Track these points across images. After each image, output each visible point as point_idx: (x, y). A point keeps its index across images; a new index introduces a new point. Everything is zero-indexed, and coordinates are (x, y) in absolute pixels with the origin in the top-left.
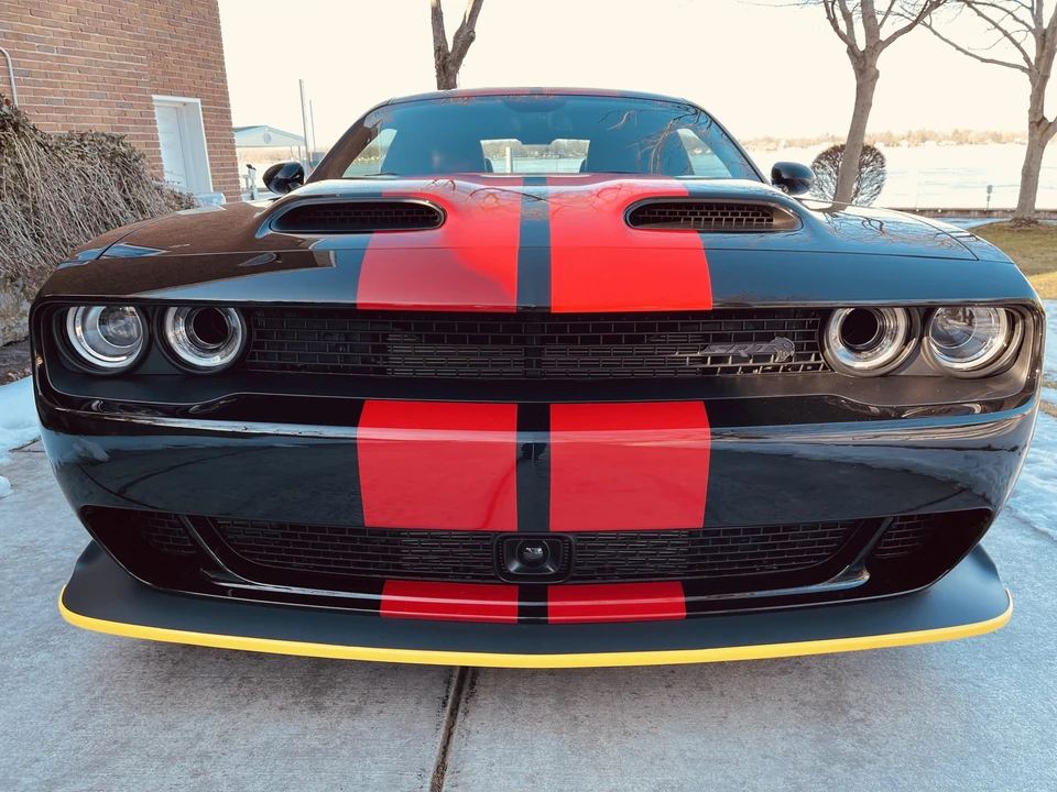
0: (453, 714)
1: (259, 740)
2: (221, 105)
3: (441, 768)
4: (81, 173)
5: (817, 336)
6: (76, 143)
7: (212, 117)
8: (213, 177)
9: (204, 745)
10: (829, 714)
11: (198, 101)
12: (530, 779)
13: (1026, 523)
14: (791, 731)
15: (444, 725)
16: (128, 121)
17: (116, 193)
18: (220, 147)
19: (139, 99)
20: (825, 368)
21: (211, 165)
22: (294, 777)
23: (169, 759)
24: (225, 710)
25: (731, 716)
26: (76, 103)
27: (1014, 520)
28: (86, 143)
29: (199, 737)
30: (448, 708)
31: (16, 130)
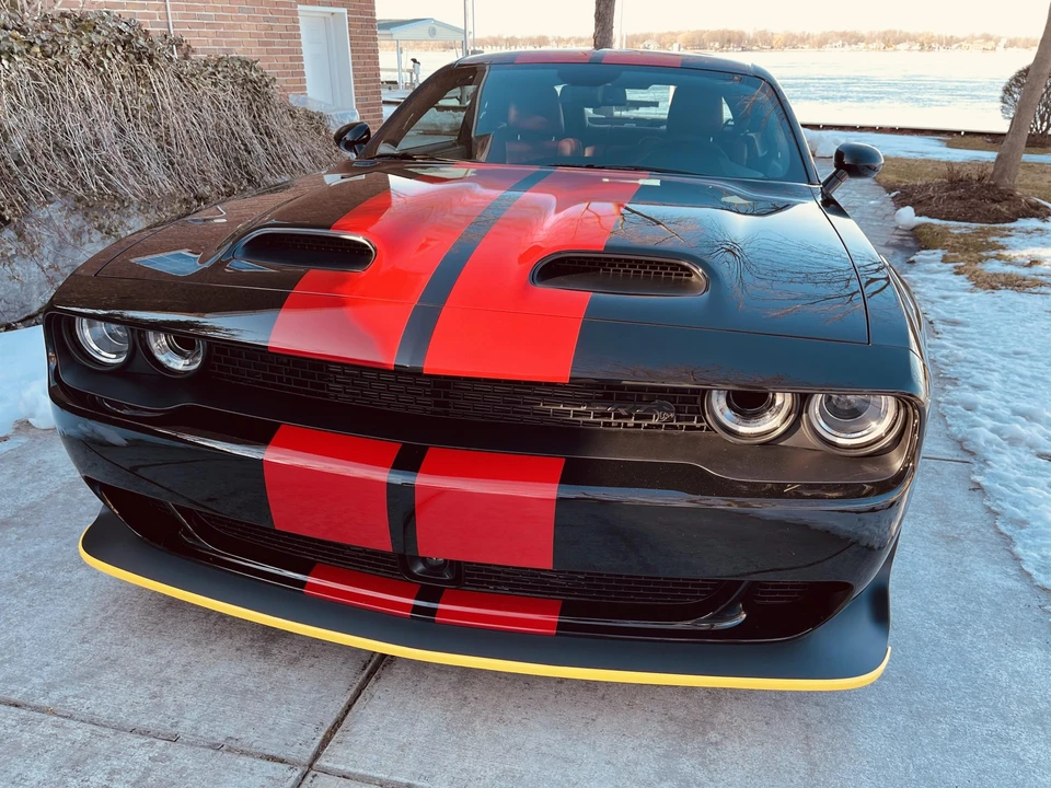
0: (369, 677)
1: (211, 674)
2: (366, 14)
3: (338, 724)
4: (214, 99)
5: (699, 401)
6: (210, 69)
7: (357, 27)
8: (356, 88)
9: (169, 672)
10: (689, 732)
11: (345, 10)
12: (401, 748)
15: (356, 686)
16: (274, 35)
17: (245, 120)
18: (364, 58)
19: (285, 13)
20: (708, 429)
21: (355, 76)
22: (224, 711)
23: (139, 680)
24: (197, 643)
25: (600, 720)
26: (225, 18)
28: (220, 69)
29: (169, 664)
30: (366, 671)
31: (151, 62)
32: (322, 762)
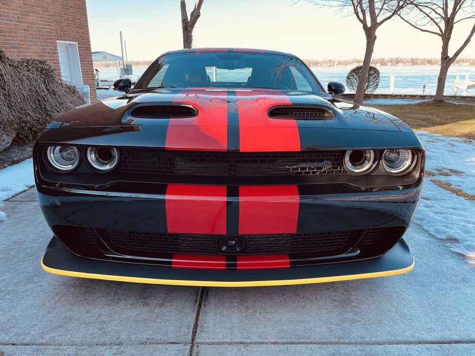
0: (200, 306)
1: (125, 316)
2: (87, 45)
3: (196, 326)
4: (28, 78)
5: (340, 160)
6: (25, 64)
7: (82, 50)
8: (83, 77)
9: (102, 319)
11: (76, 43)
12: (230, 329)
13: (426, 231)
14: (329, 311)
15: (196, 310)
16: (46, 53)
17: (43, 86)
18: (86, 64)
19: (51, 43)
20: (343, 172)
21: (82, 72)
22: (139, 329)
23: (89, 324)
24: (109, 305)
26: (23, 45)
27: (421, 230)
28: (30, 64)
29: (100, 315)
30: (197, 304)
32: (197, 340)
